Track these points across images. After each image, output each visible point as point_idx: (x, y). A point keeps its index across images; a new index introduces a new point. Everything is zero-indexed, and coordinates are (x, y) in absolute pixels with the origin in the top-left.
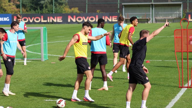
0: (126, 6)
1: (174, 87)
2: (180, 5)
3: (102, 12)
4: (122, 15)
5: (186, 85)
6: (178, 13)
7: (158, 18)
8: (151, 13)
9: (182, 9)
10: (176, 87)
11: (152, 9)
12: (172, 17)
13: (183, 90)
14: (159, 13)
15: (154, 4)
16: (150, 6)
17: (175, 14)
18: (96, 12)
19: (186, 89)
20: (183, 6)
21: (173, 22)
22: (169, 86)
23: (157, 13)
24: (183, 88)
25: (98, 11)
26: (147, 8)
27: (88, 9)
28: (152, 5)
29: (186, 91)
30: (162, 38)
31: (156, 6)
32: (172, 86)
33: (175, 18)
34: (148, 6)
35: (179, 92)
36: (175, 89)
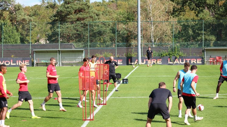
0: (36, 52)
1: (79, 120)
2: (82, 51)
3: (16, 57)
4: (34, 59)
5: (89, 118)
6: (81, 58)
7: (64, 62)
8: (58, 58)
9: (84, 55)
10: (80, 120)
11: (59, 54)
12: (75, 61)
13: (87, 122)
14: (65, 58)
15: (61, 51)
16: (57, 52)
17: (78, 59)
18: (10, 57)
19: (89, 121)
20: (85, 52)
21: (77, 65)
22: (74, 119)
23: (63, 58)
24: (86, 121)
25: (12, 56)
26: (55, 53)
27: (3, 54)
28: (59, 51)
29: (89, 123)
30: (68, 79)
31: (63, 52)
32: (76, 119)
33: (78, 62)
34: (56, 52)
35: (82, 124)
36: (80, 122)
